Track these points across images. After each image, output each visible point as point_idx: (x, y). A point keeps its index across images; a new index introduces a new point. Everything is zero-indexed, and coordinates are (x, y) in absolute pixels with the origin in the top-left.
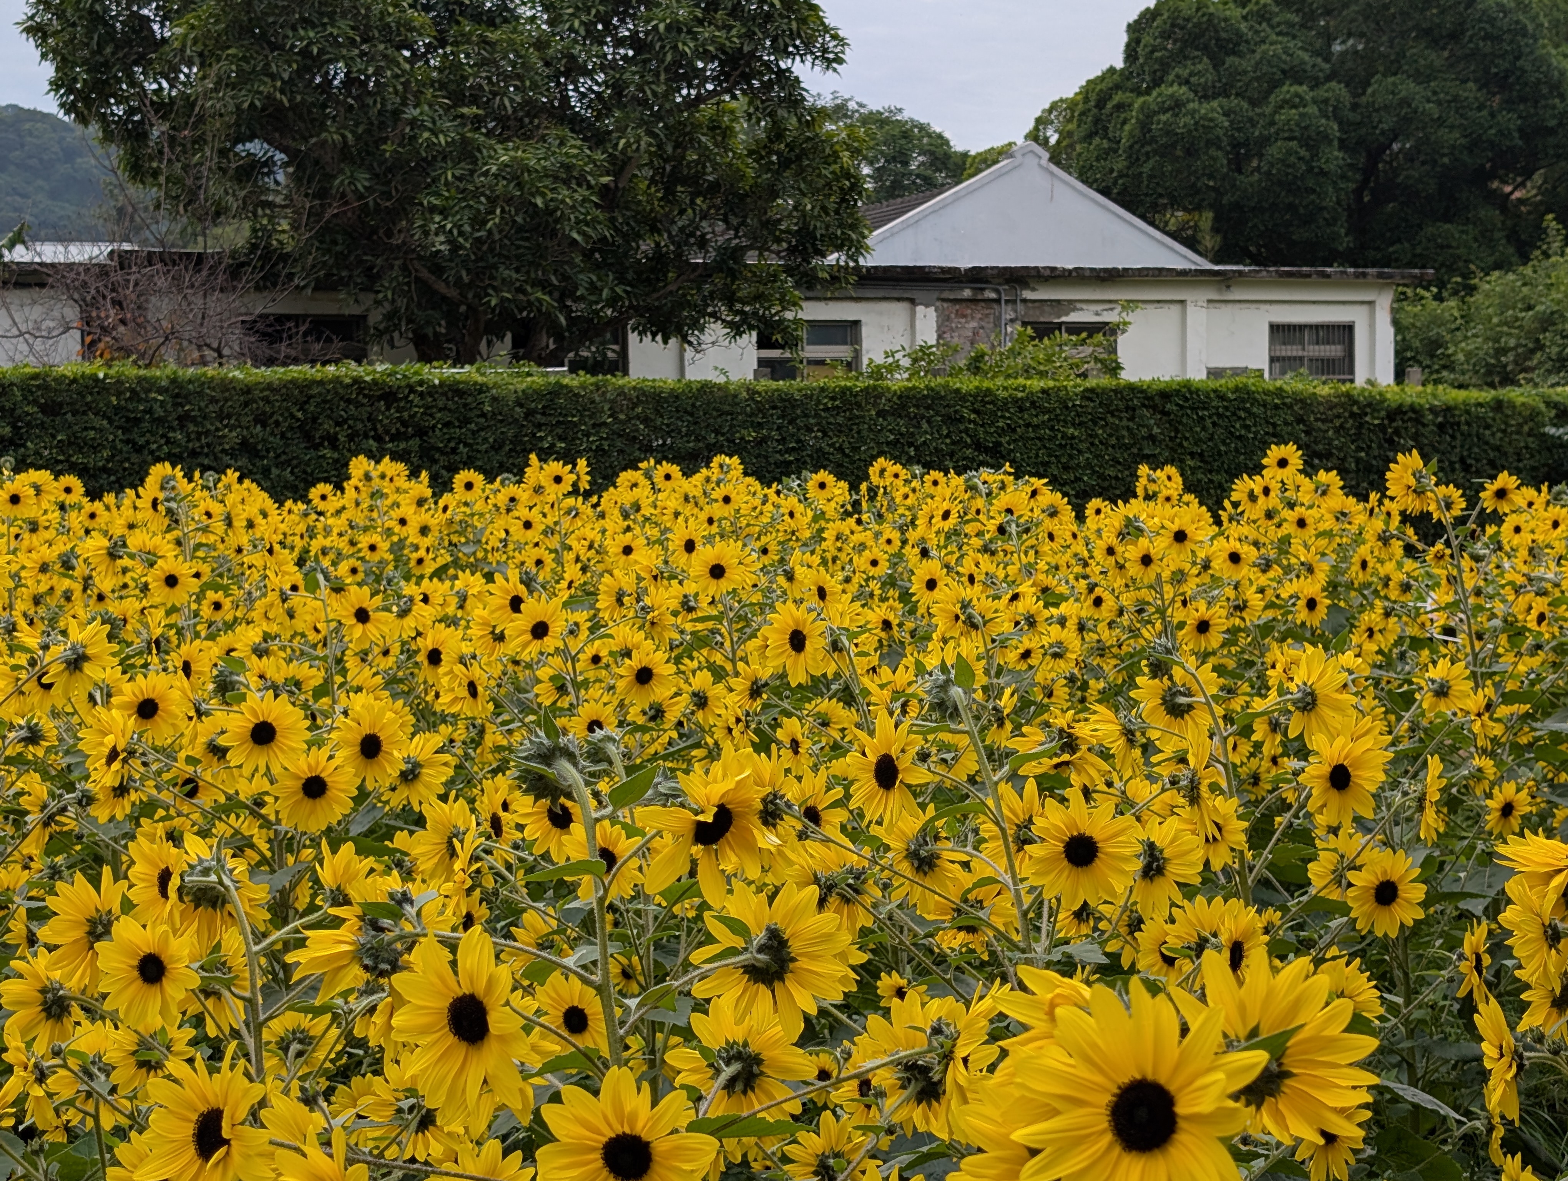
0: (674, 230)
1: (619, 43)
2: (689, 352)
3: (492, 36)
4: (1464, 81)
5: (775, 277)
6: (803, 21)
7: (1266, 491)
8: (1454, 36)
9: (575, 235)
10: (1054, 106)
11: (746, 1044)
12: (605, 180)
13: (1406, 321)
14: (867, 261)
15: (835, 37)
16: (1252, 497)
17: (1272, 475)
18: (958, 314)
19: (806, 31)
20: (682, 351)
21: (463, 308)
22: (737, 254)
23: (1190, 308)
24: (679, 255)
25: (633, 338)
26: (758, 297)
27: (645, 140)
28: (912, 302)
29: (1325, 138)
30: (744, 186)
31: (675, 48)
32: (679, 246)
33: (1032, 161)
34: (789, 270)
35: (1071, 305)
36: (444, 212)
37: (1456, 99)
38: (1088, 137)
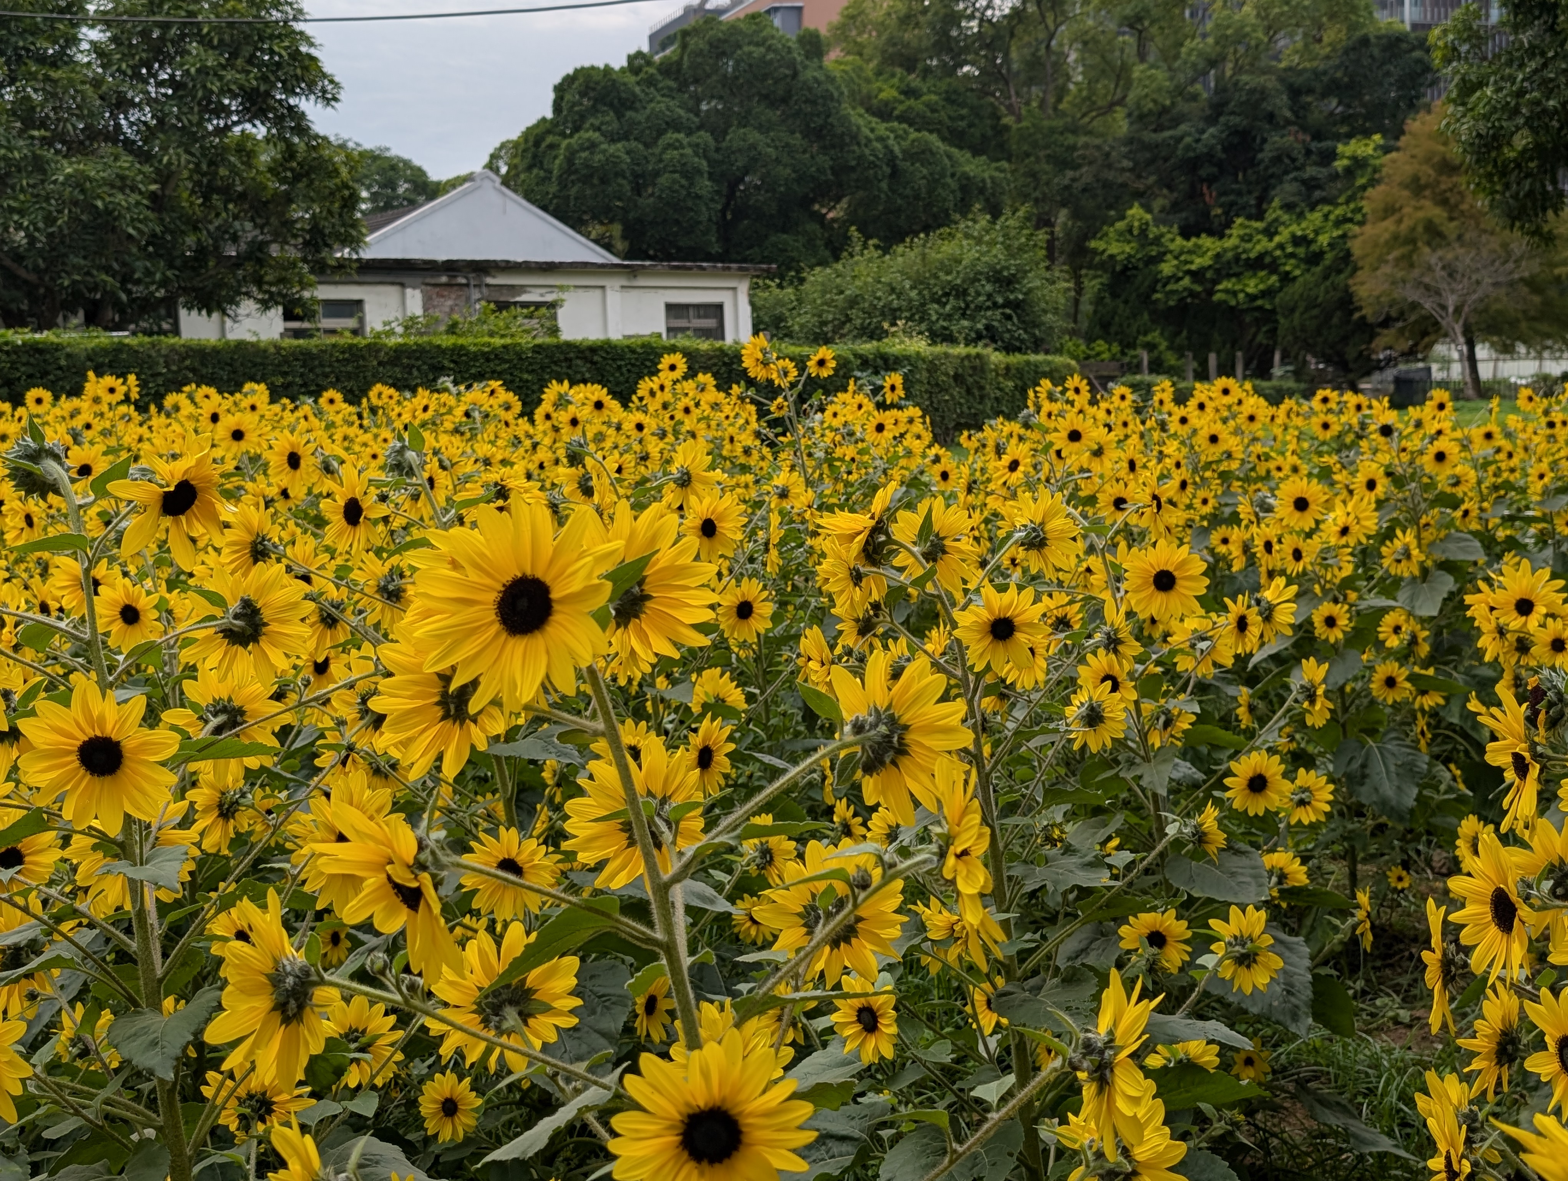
0: (211, 228)
1: (160, 84)
2: (229, 323)
3: (54, 74)
4: (793, 132)
5: (294, 265)
6: (306, 69)
7: (662, 388)
8: (785, 100)
9: (131, 231)
10: (503, 146)
11: (230, 700)
12: (153, 187)
13: (759, 303)
14: (367, 254)
15: (332, 82)
16: (652, 393)
17: (666, 377)
18: (440, 295)
19: (309, 77)
20: (223, 323)
21: (42, 291)
22: (262, 246)
23: (609, 292)
24: (216, 248)
25: (183, 313)
26: (282, 280)
27: (184, 157)
28: (403, 285)
29: (699, 172)
30: (266, 196)
31: (204, 87)
32: (216, 240)
33: (487, 184)
34: (304, 260)
35: (522, 289)
36: (22, 213)
37: (787, 145)
38: (529, 168)
